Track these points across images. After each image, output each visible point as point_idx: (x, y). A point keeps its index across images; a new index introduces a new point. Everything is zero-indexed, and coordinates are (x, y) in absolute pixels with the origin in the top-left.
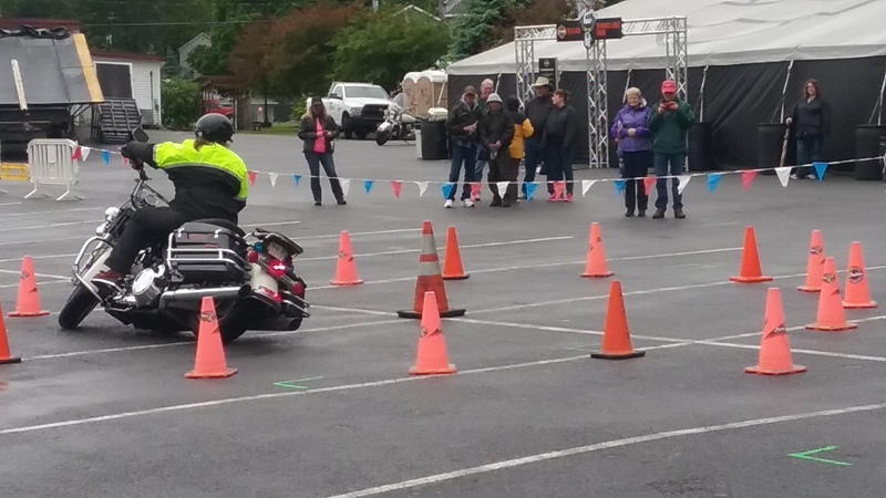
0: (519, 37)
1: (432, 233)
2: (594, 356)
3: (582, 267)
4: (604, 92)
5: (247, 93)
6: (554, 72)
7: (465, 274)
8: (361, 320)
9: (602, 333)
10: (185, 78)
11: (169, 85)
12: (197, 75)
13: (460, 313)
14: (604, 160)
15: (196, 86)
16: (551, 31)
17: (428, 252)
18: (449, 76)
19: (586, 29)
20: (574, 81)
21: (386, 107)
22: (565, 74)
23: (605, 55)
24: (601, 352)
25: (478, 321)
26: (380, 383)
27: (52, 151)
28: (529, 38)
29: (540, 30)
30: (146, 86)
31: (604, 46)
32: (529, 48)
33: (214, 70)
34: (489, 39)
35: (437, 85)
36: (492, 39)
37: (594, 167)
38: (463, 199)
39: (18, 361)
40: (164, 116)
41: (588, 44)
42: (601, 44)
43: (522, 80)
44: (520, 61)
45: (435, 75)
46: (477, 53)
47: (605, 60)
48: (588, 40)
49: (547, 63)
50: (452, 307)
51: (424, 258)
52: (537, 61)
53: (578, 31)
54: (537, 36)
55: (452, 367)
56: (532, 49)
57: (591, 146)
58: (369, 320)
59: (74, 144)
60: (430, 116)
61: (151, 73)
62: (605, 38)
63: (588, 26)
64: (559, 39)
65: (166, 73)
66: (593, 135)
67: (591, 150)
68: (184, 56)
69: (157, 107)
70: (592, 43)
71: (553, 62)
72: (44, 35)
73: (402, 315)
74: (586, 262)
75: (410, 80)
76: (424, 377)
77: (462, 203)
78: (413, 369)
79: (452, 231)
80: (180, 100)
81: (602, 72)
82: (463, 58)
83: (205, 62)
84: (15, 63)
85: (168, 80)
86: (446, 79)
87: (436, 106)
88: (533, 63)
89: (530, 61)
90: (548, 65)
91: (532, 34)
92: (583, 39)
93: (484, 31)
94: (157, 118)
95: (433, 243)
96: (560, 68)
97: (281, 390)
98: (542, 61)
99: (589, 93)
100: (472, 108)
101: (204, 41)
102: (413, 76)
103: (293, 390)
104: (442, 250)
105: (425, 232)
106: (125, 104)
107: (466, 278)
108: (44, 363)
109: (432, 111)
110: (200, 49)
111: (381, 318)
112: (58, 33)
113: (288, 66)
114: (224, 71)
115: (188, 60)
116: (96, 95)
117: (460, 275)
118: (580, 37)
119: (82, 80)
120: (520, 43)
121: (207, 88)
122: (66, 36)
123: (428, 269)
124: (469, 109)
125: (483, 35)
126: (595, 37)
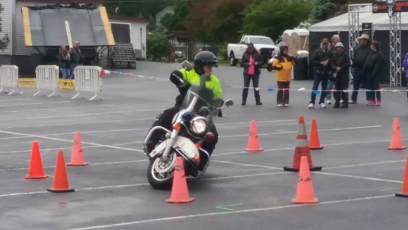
0: (351, 10)
1: (304, 123)
2: (397, 195)
3: (388, 144)
4: (400, 43)
5: (194, 40)
6: (371, 31)
7: (321, 146)
8: (263, 172)
9: (402, 182)
10: (159, 31)
11: (151, 36)
12: (166, 30)
13: (319, 169)
14: (399, 82)
15: (165, 36)
16: (369, 7)
17: (301, 134)
18: (310, 32)
19: (389, 6)
20: (383, 36)
21: (273, 49)
22: (377, 32)
23: (400, 21)
24: (401, 193)
25: (330, 174)
26: (275, 208)
27: (87, 72)
28: (356, 11)
29: (363, 6)
30: (138, 36)
31: (400, 16)
32: (357, 17)
33: (175, 27)
34: (332, 11)
35: (303, 37)
36: (335, 11)
37: (393, 85)
38: (320, 103)
39: (73, 191)
40: (147, 53)
41: (391, 15)
42: (398, 15)
43: (352, 35)
44: (351, 24)
45: (302, 31)
46: (326, 19)
47: (401, 25)
48: (391, 12)
49: (367, 26)
50: (315, 165)
51: (299, 137)
52: (361, 24)
53: (385, 7)
54: (361, 9)
55: (316, 200)
56: (358, 18)
57: (391, 73)
58: (267, 172)
59: (99, 69)
60: (298, 55)
61: (141, 29)
62: (400, 11)
63: (391, 4)
64: (374, 12)
65: (149, 29)
66: (393, 67)
67: (391, 76)
68: (158, 20)
69: (144, 48)
70: (393, 14)
71: (370, 25)
72: (83, 7)
73: (286, 169)
74: (391, 141)
75: (287, 34)
76: (300, 205)
77: (319, 106)
78: (294, 200)
79: (314, 122)
80: (156, 44)
81: (398, 31)
82: (317, 22)
83: (170, 23)
84: (67, 23)
85: (150, 33)
86: (309, 34)
87: (302, 49)
88: (358, 25)
89: (357, 24)
90: (367, 27)
91: (358, 8)
92: (388, 12)
93: (329, 7)
94: (144, 55)
95: (304, 129)
96: (374, 29)
97: (220, 210)
98: (364, 24)
99: (391, 43)
100: (326, 51)
101: (170, 11)
102: (289, 32)
103: (227, 211)
104: (309, 132)
105: (300, 122)
106: (126, 46)
107: (322, 148)
108: (87, 192)
109: (299, 52)
110: (168, 15)
111: (275, 171)
112: (91, 6)
113: (218, 26)
114: (181, 28)
115: (161, 22)
116: (111, 41)
117: (318, 147)
118: (386, 11)
119: (103, 33)
120: (351, 14)
121: (172, 38)
122: (95, 8)
123: (302, 143)
124: (324, 51)
125: (329, 9)
126: (395, 11)
